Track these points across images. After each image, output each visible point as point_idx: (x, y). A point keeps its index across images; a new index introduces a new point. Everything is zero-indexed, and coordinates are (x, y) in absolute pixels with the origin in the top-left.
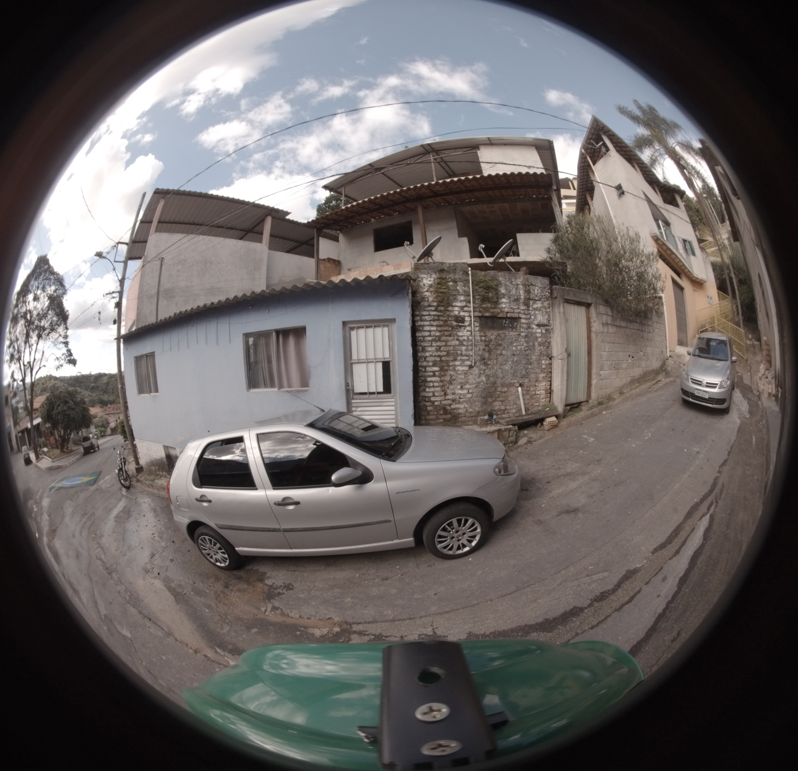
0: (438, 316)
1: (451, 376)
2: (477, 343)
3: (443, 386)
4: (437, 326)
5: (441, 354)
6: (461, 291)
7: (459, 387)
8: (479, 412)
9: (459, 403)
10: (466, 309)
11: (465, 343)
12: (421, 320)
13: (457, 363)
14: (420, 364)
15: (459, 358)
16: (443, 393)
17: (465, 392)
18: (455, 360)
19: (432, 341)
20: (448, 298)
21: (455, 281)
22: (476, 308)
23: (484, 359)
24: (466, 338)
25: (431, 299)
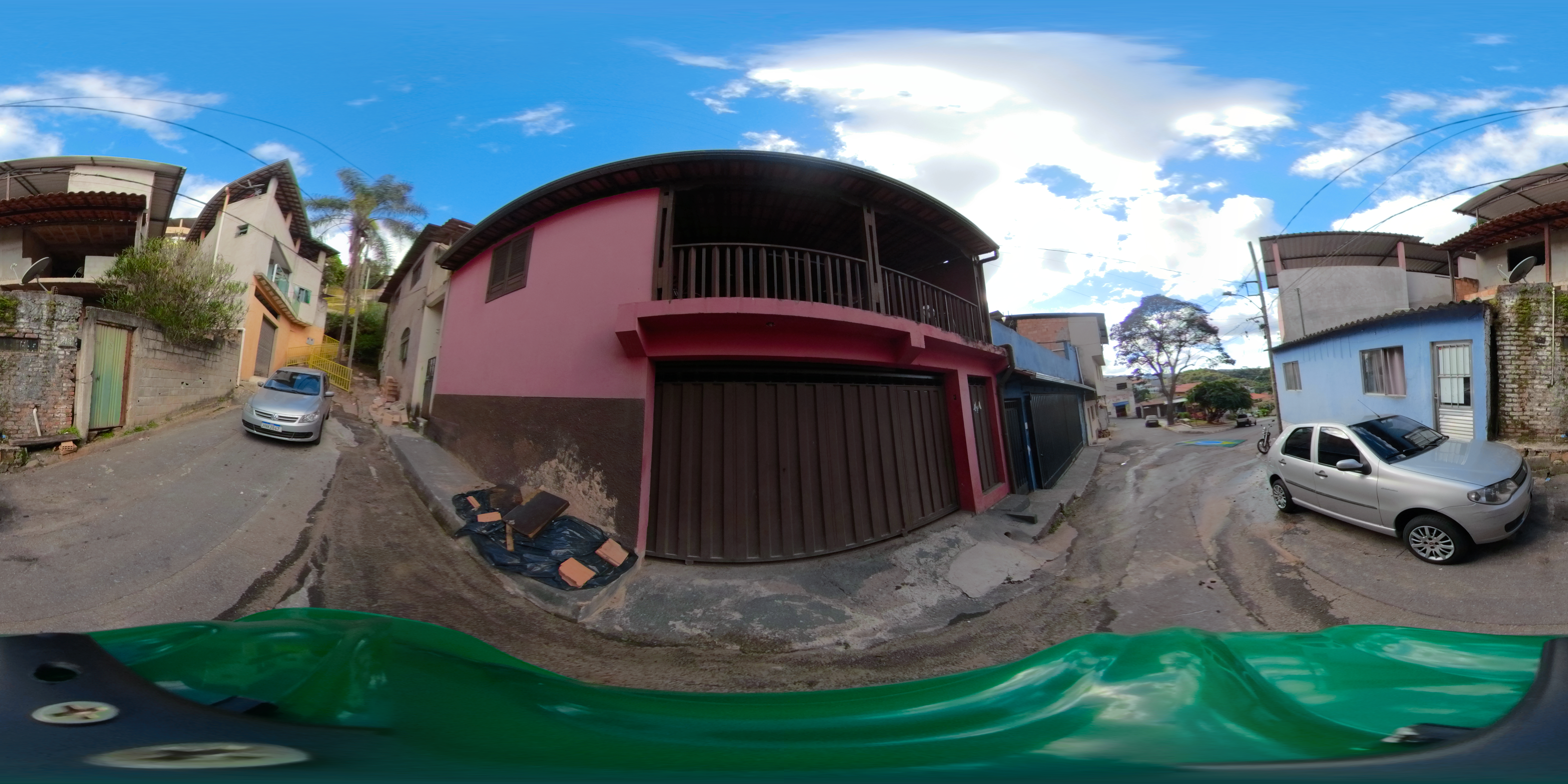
0: (1519, 336)
1: (1529, 394)
2: (1556, 363)
3: (1521, 402)
4: (1517, 346)
5: (1520, 372)
6: (1543, 311)
7: (1537, 404)
8: (1557, 430)
9: (1537, 419)
10: (1547, 329)
11: (1544, 363)
12: (1502, 340)
13: (1536, 381)
14: (1500, 380)
15: (1538, 377)
16: (1521, 409)
17: (1543, 409)
18: (1534, 378)
19: (1511, 360)
20: (1529, 319)
21: (1538, 302)
22: (1558, 328)
23: (1564, 379)
24: (1546, 358)
25: (1512, 320)
